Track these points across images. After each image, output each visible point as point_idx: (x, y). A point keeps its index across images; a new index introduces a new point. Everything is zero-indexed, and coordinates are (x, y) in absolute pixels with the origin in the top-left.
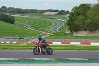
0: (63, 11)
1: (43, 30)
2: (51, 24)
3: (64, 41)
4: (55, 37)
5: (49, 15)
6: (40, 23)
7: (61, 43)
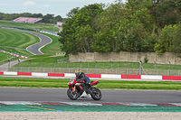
0: (49, 16)
1: (14, 51)
2: (28, 39)
3: (52, 70)
4: (36, 63)
5: (24, 23)
6: (9, 37)
7: (46, 74)
